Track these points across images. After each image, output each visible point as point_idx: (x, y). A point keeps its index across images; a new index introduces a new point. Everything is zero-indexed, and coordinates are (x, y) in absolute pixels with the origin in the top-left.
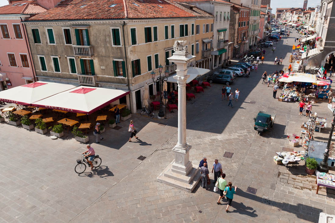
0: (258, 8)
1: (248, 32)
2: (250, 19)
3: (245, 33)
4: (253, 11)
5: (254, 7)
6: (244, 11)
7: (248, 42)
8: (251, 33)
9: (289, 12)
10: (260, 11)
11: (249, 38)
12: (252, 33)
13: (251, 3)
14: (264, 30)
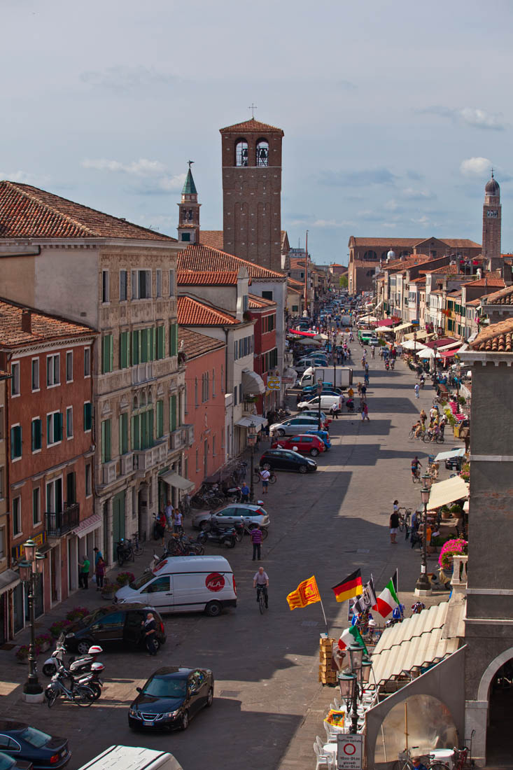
0: (154, 315)
1: (91, 465)
2: (103, 388)
3: (71, 478)
4: (115, 337)
5: (123, 314)
6: (42, 355)
7: (99, 524)
8: (120, 466)
9: (404, 275)
10: (171, 328)
11: (102, 500)
12: (128, 465)
13: (95, 295)
14: (236, 415)
